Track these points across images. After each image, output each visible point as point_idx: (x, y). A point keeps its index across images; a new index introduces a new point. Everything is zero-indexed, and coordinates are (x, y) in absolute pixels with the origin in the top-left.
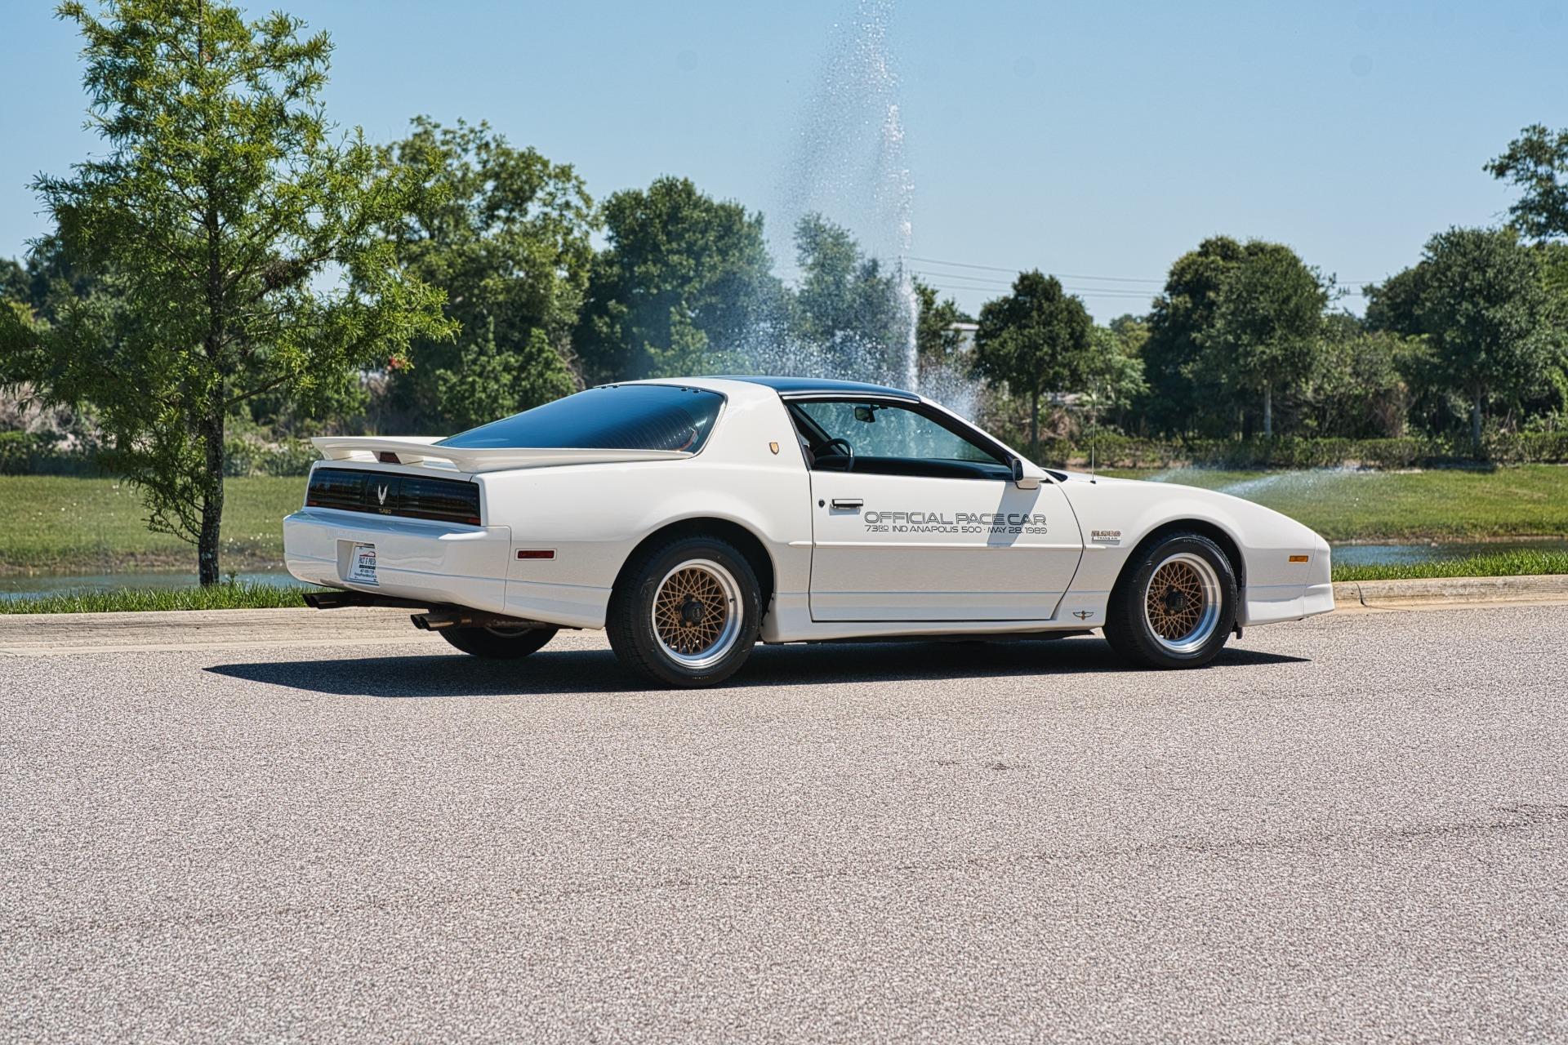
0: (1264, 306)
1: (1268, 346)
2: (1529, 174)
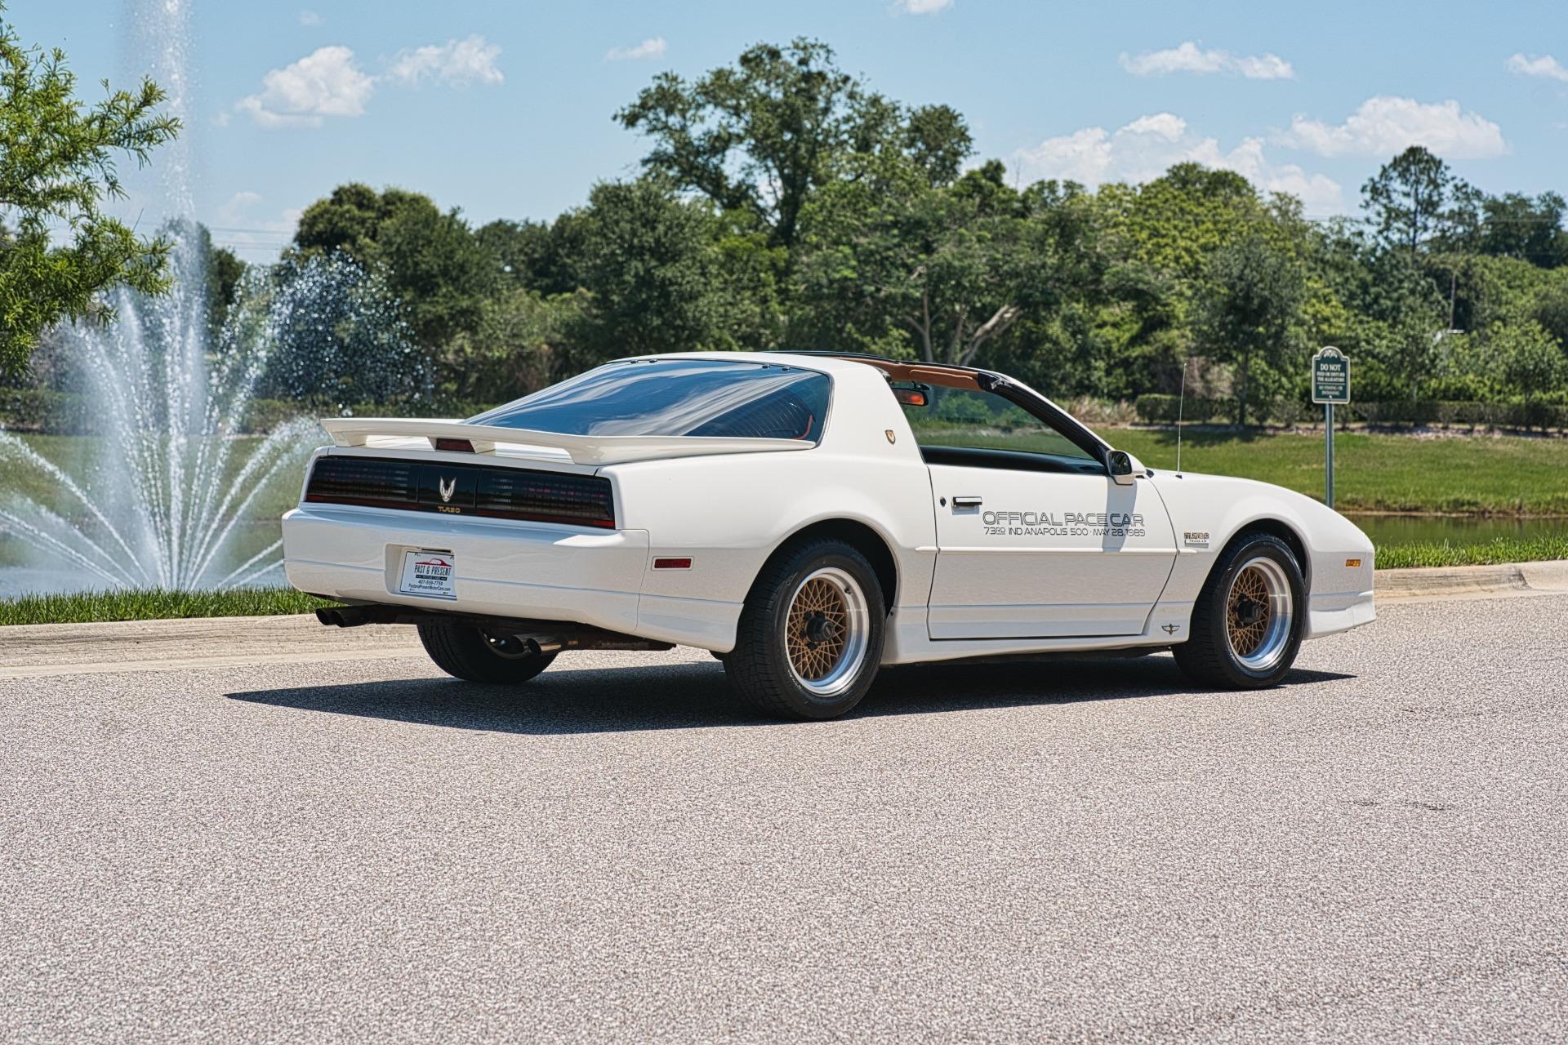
0: (428, 260)
1: (431, 303)
2: (660, 125)
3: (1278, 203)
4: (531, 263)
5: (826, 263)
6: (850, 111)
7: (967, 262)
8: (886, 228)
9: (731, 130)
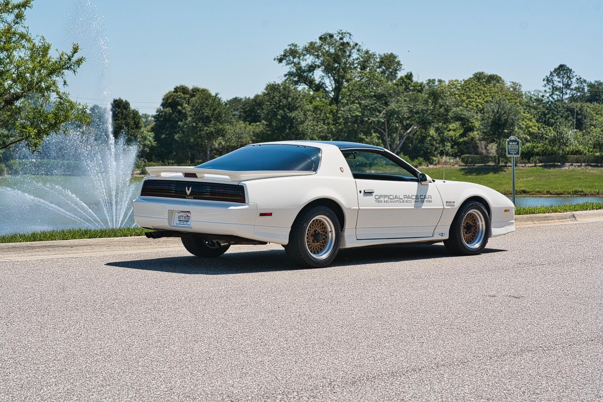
0: (207, 112)
1: (208, 127)
2: (291, 62)
3: (513, 85)
4: (245, 112)
5: (350, 110)
6: (358, 56)
7: (400, 109)
8: (371, 97)
9: (316, 63)
